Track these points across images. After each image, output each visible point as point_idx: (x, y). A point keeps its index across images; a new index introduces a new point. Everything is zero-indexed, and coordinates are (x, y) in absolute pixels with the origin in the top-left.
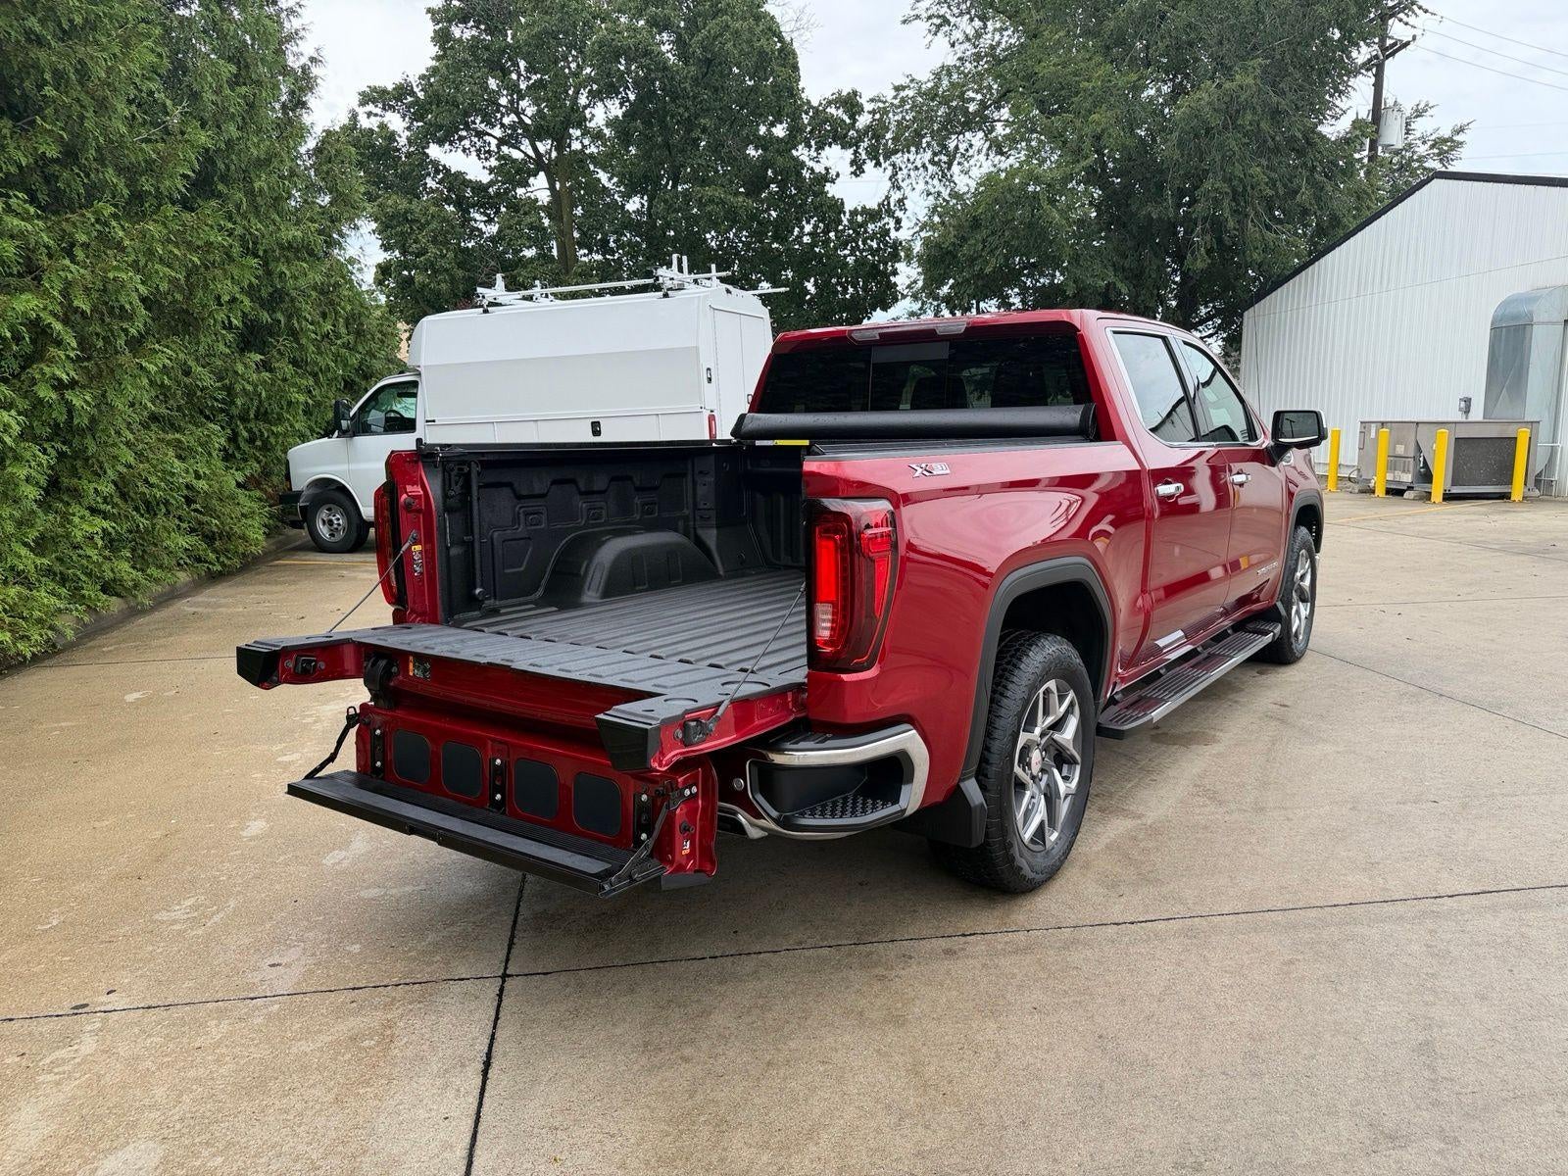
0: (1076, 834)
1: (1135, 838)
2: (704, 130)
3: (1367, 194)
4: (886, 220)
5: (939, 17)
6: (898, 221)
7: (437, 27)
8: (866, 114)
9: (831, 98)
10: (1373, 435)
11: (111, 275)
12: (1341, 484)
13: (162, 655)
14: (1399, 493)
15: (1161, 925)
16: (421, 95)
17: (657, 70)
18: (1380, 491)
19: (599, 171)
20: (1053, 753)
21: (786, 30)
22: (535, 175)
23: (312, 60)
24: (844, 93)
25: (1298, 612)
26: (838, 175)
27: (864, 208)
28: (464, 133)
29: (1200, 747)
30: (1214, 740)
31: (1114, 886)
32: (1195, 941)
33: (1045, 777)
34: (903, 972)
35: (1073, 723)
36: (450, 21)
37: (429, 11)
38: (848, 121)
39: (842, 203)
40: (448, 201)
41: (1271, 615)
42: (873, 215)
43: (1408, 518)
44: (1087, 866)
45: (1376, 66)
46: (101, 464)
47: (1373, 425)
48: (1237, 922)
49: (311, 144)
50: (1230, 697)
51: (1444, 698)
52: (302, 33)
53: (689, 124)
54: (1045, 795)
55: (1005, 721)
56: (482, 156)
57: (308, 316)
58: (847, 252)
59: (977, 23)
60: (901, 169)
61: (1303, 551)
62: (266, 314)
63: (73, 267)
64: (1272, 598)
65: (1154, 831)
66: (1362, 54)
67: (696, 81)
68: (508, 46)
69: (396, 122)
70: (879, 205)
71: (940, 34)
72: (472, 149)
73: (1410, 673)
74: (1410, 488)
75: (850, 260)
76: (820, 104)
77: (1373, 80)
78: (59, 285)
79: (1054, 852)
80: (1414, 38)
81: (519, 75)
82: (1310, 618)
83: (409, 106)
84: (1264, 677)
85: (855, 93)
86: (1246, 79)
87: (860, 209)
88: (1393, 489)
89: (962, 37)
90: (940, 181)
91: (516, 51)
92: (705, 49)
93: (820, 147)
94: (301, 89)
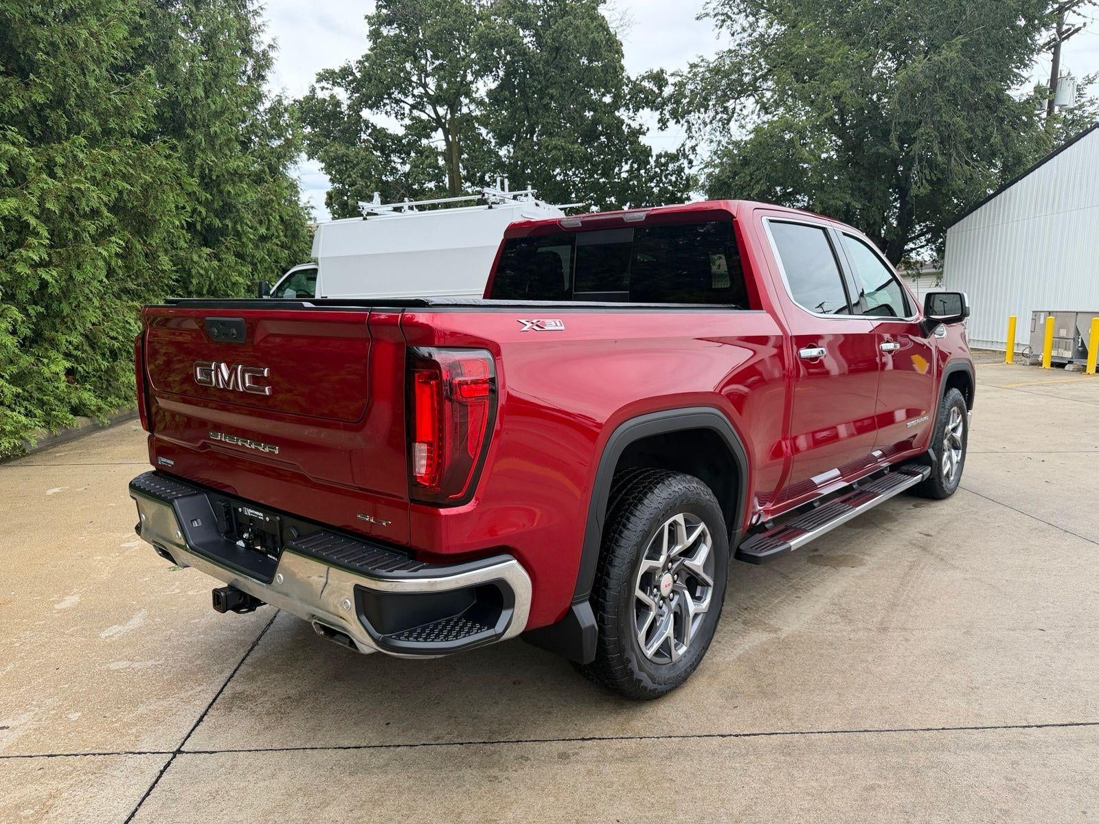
0: (705, 649)
1: (766, 651)
2: (552, 98)
3: (1044, 141)
4: (681, 162)
5: (723, 14)
6: (690, 162)
7: (371, 28)
8: (670, 86)
9: (645, 75)
10: (1042, 321)
11: (74, 186)
12: (1017, 358)
13: (93, 460)
14: (1062, 366)
15: (762, 740)
16: (358, 75)
17: (520, 55)
18: (1046, 364)
19: (481, 128)
20: (685, 576)
21: (612, 26)
22: (436, 131)
23: (270, 46)
24: (655, 72)
25: (950, 458)
26: (648, 129)
27: (666, 153)
28: (387, 101)
29: (846, 568)
30: (862, 563)
31: (734, 696)
32: (788, 759)
33: (677, 597)
34: (515, 775)
35: (704, 552)
36: (380, 25)
37: (367, 17)
38: (657, 91)
39: (651, 150)
40: (375, 148)
41: (922, 459)
42: (673, 158)
43: (1065, 385)
44: (714, 677)
45: (1055, 46)
46: (73, 322)
47: (1043, 314)
48: (833, 741)
49: (268, 104)
50: (885, 525)
51: (1068, 534)
52: (263, 28)
53: (542, 94)
54: (675, 614)
55: (624, 551)
56: (399, 117)
57: (248, 222)
58: (653, 185)
59: (751, 19)
60: (693, 124)
61: (955, 408)
62: (218, 221)
63: (50, 180)
64: (924, 445)
65: (785, 645)
66: (1043, 37)
67: (547, 63)
68: (420, 40)
69: (342, 94)
70: (677, 151)
71: (724, 28)
72: (392, 112)
73: (1043, 511)
74: (1070, 362)
75: (656, 190)
76: (637, 79)
77: (1051, 57)
78: (38, 193)
79: (682, 664)
80: (1085, 25)
81: (427, 60)
82: (961, 463)
83: (350, 83)
84: (918, 509)
85: (662, 71)
86: (950, 54)
87: (663, 153)
88: (1056, 363)
89: (739, 30)
90: (721, 132)
91: (424, 45)
92: (554, 40)
93: (636, 110)
94: (262, 67)
